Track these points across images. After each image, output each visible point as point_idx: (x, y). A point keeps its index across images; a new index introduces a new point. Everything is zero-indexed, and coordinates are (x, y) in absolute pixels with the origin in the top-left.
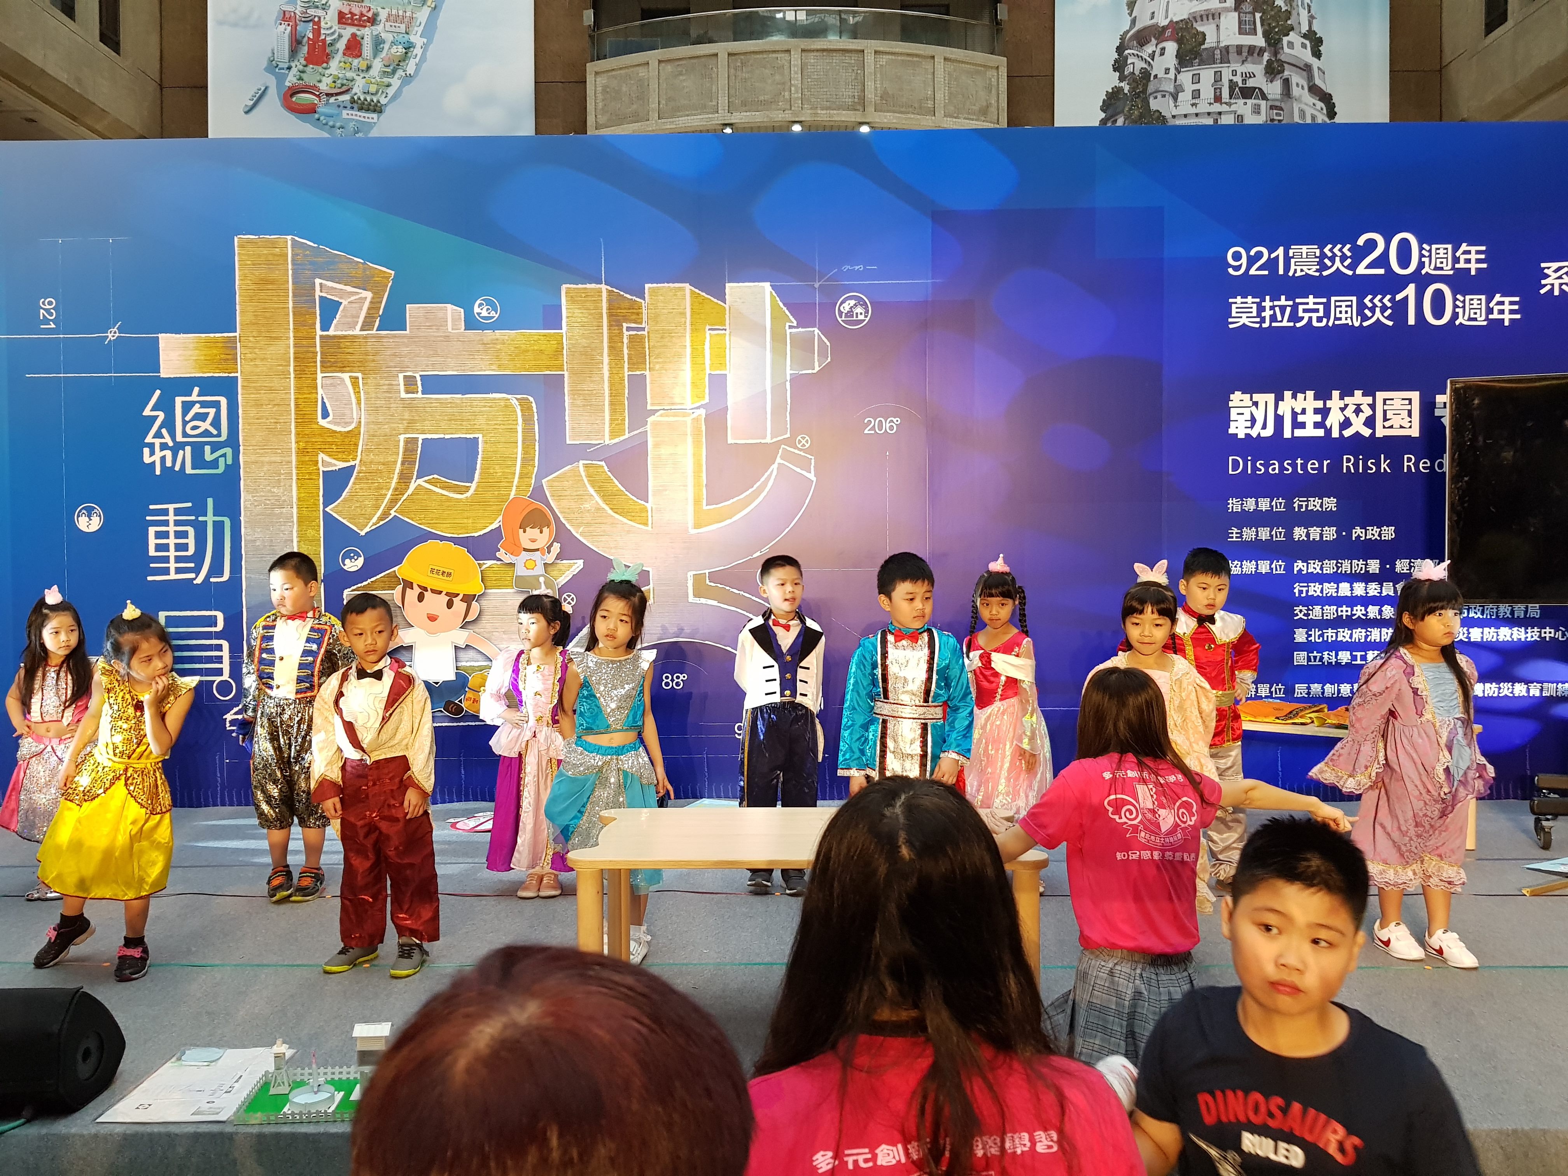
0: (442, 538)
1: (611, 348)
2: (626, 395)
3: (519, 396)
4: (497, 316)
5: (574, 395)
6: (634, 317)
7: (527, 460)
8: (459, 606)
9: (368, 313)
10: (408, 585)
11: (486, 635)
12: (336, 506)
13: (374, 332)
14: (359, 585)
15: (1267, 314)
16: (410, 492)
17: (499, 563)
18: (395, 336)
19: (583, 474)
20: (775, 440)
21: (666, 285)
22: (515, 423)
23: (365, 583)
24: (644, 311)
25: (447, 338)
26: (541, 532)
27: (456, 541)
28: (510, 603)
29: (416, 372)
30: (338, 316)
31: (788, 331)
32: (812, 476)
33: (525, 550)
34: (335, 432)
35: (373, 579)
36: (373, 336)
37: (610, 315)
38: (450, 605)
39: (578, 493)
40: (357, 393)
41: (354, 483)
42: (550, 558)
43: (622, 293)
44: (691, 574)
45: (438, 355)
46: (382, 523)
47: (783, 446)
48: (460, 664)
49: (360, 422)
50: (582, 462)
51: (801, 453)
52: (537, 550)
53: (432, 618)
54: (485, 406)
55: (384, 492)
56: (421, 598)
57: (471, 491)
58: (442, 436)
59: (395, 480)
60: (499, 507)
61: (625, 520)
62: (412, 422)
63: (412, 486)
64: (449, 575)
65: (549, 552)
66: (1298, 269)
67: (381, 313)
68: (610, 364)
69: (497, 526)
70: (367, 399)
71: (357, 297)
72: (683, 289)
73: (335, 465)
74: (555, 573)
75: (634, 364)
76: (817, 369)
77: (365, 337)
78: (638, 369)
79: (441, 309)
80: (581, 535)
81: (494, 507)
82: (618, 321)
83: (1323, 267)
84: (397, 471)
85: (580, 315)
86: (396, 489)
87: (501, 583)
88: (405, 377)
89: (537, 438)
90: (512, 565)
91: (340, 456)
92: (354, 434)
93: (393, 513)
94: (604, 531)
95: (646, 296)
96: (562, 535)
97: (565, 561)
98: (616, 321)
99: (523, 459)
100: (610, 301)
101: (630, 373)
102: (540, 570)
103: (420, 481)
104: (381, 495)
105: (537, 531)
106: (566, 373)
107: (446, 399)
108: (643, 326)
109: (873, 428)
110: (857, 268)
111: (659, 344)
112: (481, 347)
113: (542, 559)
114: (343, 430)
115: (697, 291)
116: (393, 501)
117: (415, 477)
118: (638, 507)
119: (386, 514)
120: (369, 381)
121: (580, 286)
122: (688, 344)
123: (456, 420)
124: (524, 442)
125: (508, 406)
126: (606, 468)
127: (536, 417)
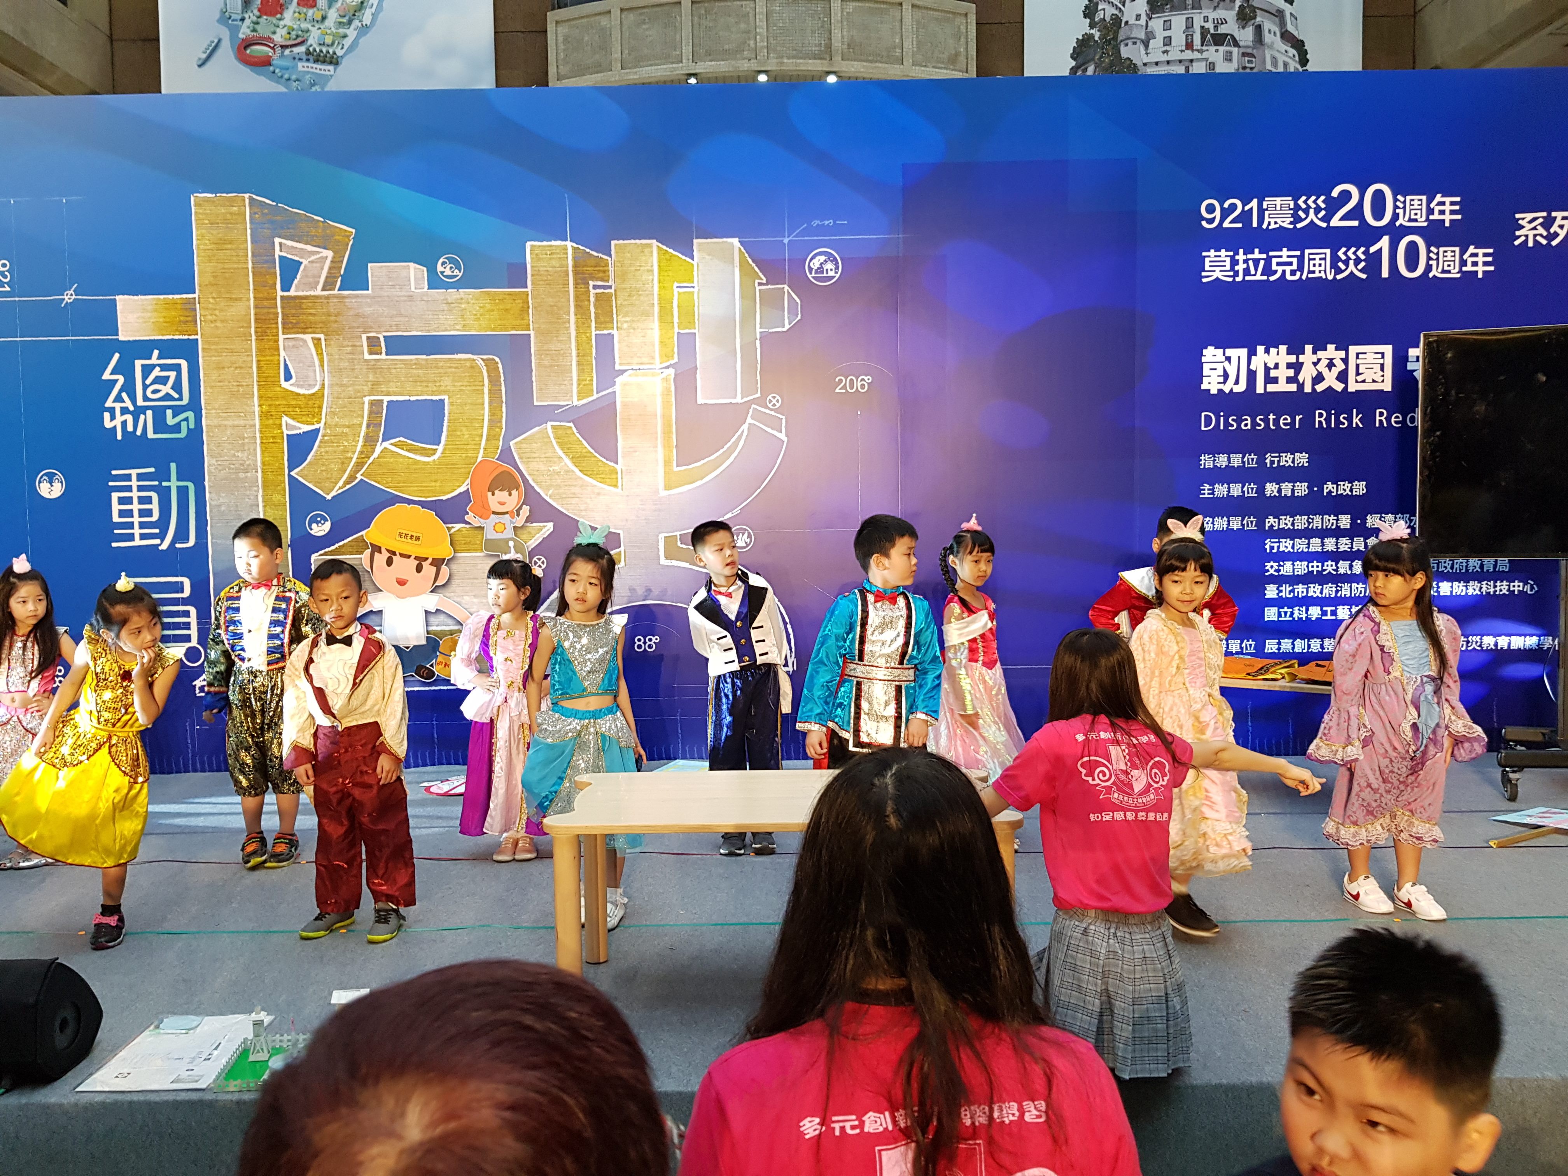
0: (410, 502)
1: (577, 306)
2: (594, 355)
3: (485, 357)
4: (461, 274)
5: (541, 355)
6: (601, 275)
7: (494, 422)
8: (429, 570)
9: (328, 273)
10: (376, 549)
11: (456, 599)
12: (302, 470)
13: (336, 292)
14: (327, 550)
15: (1240, 267)
16: (376, 455)
17: (468, 526)
18: (357, 296)
19: (551, 435)
20: (745, 399)
21: (632, 241)
22: (481, 384)
23: (333, 548)
24: (611, 269)
25: (411, 298)
26: (510, 495)
27: (423, 505)
28: (480, 566)
29: (380, 333)
30: (298, 276)
31: (758, 288)
32: (783, 436)
33: (494, 513)
34: (299, 394)
35: (341, 544)
36: (335, 296)
37: (576, 273)
38: (419, 569)
39: (547, 455)
40: (320, 354)
41: (319, 447)
42: (520, 521)
43: (588, 250)
44: (662, 536)
45: (401, 315)
46: (348, 486)
47: (753, 406)
48: (430, 629)
49: (323, 384)
50: (550, 424)
51: (773, 413)
52: (507, 513)
53: (402, 583)
54: (450, 367)
55: (349, 455)
56: (389, 562)
57: (438, 454)
58: (407, 398)
59: (360, 443)
60: (467, 470)
61: (594, 482)
62: (376, 384)
63: (378, 449)
64: (418, 538)
65: (518, 515)
66: (1271, 222)
67: (342, 273)
68: (577, 322)
69: (465, 489)
70: (329, 361)
71: (318, 256)
72: (650, 246)
73: (300, 428)
74: (524, 537)
75: (602, 323)
76: (787, 327)
77: (327, 297)
78: (605, 328)
79: (404, 267)
80: (550, 497)
81: (463, 470)
82: (584, 278)
83: (1297, 219)
84: (362, 434)
85: (546, 273)
86: (361, 452)
87: (471, 547)
88: (368, 338)
89: (504, 399)
90: (481, 528)
91: (304, 419)
92: (318, 396)
93: (359, 477)
94: (574, 494)
95: (613, 252)
96: (531, 497)
97: (534, 524)
98: (581, 279)
99: (490, 421)
100: (575, 259)
101: (598, 332)
102: (509, 533)
103: (386, 444)
104: (347, 458)
105: (506, 493)
106: (532, 333)
107: (411, 360)
108: (610, 284)
109: (844, 387)
110: (826, 222)
111: (626, 303)
112: (445, 307)
113: (512, 522)
114: (307, 392)
115: (664, 247)
116: (359, 465)
117: (380, 440)
118: (607, 469)
119: (352, 478)
120: (332, 342)
121: (545, 243)
122: (656, 302)
123: (421, 382)
124: (491, 403)
125: (474, 367)
126: (574, 429)
127: (502, 378)
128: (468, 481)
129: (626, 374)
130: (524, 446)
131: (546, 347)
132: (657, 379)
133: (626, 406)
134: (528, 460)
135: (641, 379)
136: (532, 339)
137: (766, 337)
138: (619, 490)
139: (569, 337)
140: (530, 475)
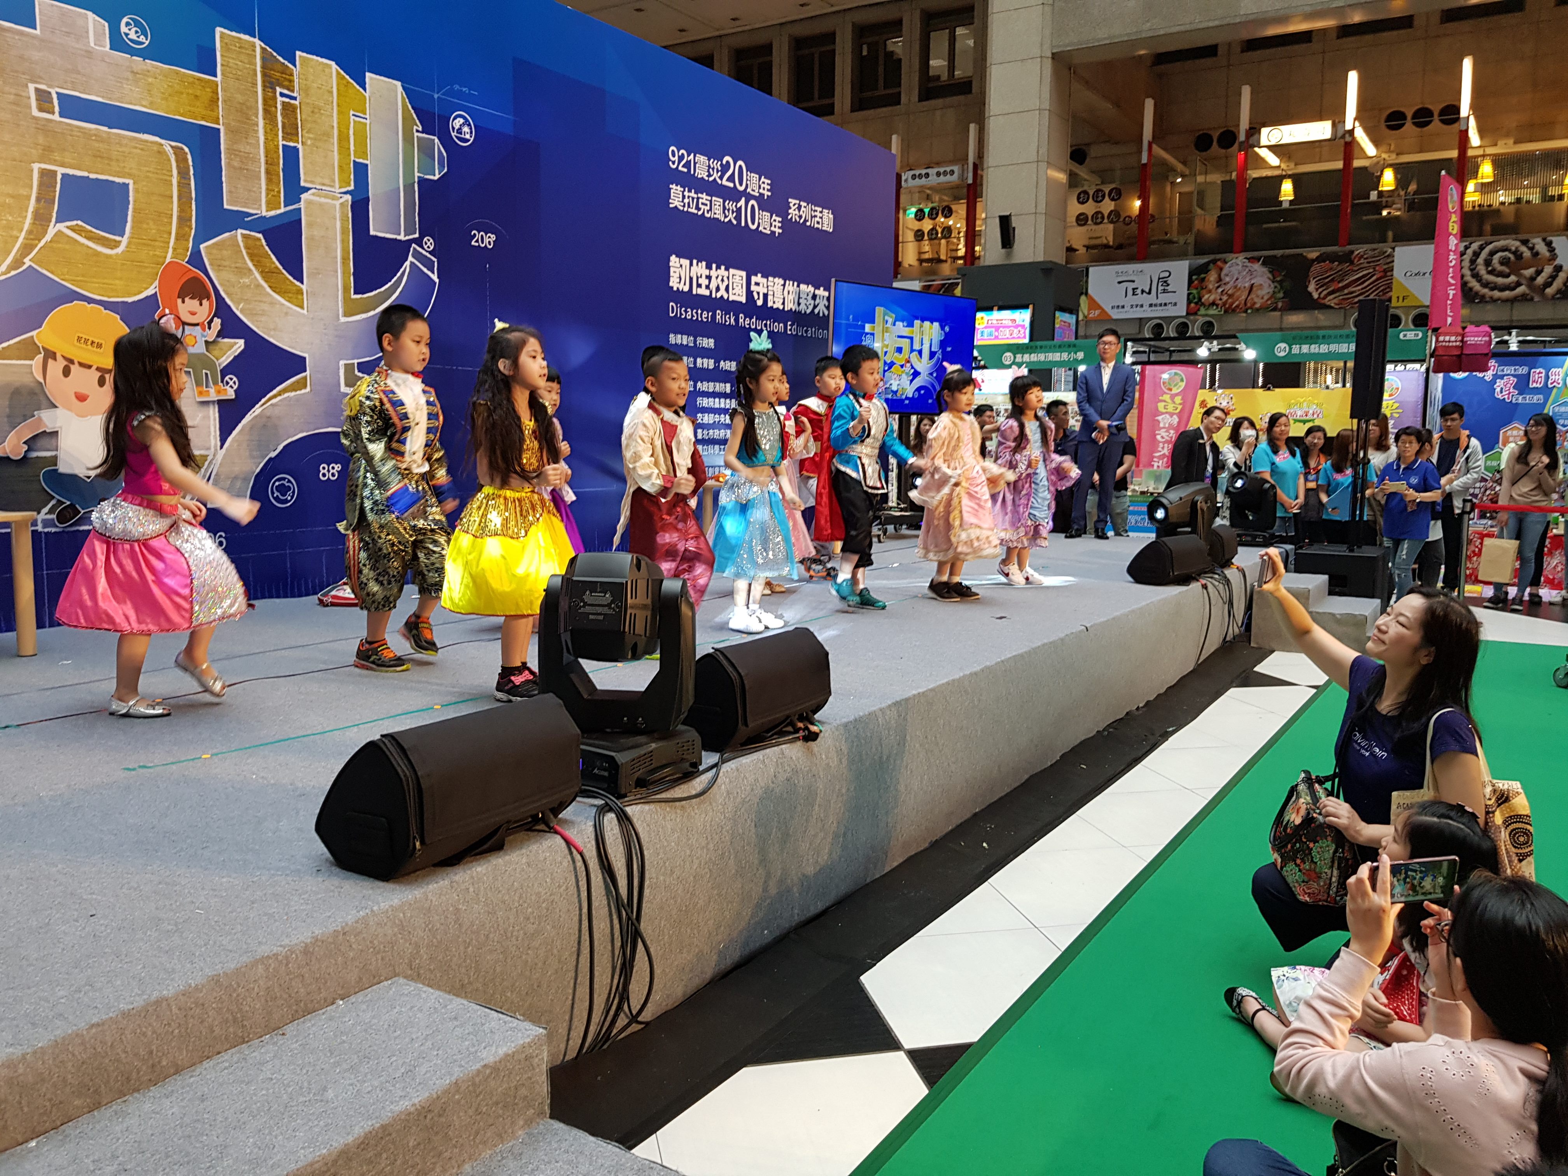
1: (265, 111)
2: (281, 166)
3: (174, 144)
6: (286, 83)
7: (183, 220)
15: (686, 201)
16: (48, 238)
18: (21, 33)
19: (241, 244)
20: (407, 238)
21: (314, 57)
22: (169, 173)
24: (296, 80)
25: (90, 54)
29: (51, 87)
32: (435, 277)
35: (5, 345)
37: (264, 75)
39: (238, 265)
43: (275, 54)
44: (342, 363)
45: (78, 72)
46: (13, 273)
47: (414, 245)
50: (240, 231)
51: (427, 254)
54: (136, 148)
55: (14, 233)
57: (122, 247)
58: (84, 174)
59: (28, 221)
61: (283, 301)
62: (47, 149)
63: (51, 231)
66: (699, 172)
68: (265, 128)
72: (330, 67)
75: (288, 134)
76: (437, 177)
78: (291, 140)
79: (81, 15)
80: (242, 311)
81: (150, 270)
82: (272, 83)
83: (709, 174)
84: (31, 210)
85: (235, 66)
86: (30, 233)
88: (37, 90)
89: (193, 195)
93: (27, 262)
94: (263, 311)
95: (297, 63)
97: (226, 340)
98: (269, 83)
99: (179, 217)
100: (263, 59)
101: (285, 143)
103: (61, 226)
104: (11, 237)
106: (221, 128)
107: (90, 129)
108: (295, 95)
109: (477, 241)
110: (464, 89)
111: (309, 118)
112: (129, 76)
115: (342, 72)
116: (27, 248)
117: (53, 220)
118: (294, 289)
119: (18, 262)
121: (234, 34)
122: (335, 125)
123: (103, 158)
124: (180, 197)
125: (161, 153)
126: (263, 241)
127: (192, 172)
128: (156, 283)
129: (310, 192)
130: (214, 251)
131: (235, 147)
132: (337, 203)
133: (310, 225)
134: (219, 268)
135: (323, 200)
136: (222, 135)
137: (422, 181)
138: (305, 312)
139: (258, 141)
140: (221, 285)
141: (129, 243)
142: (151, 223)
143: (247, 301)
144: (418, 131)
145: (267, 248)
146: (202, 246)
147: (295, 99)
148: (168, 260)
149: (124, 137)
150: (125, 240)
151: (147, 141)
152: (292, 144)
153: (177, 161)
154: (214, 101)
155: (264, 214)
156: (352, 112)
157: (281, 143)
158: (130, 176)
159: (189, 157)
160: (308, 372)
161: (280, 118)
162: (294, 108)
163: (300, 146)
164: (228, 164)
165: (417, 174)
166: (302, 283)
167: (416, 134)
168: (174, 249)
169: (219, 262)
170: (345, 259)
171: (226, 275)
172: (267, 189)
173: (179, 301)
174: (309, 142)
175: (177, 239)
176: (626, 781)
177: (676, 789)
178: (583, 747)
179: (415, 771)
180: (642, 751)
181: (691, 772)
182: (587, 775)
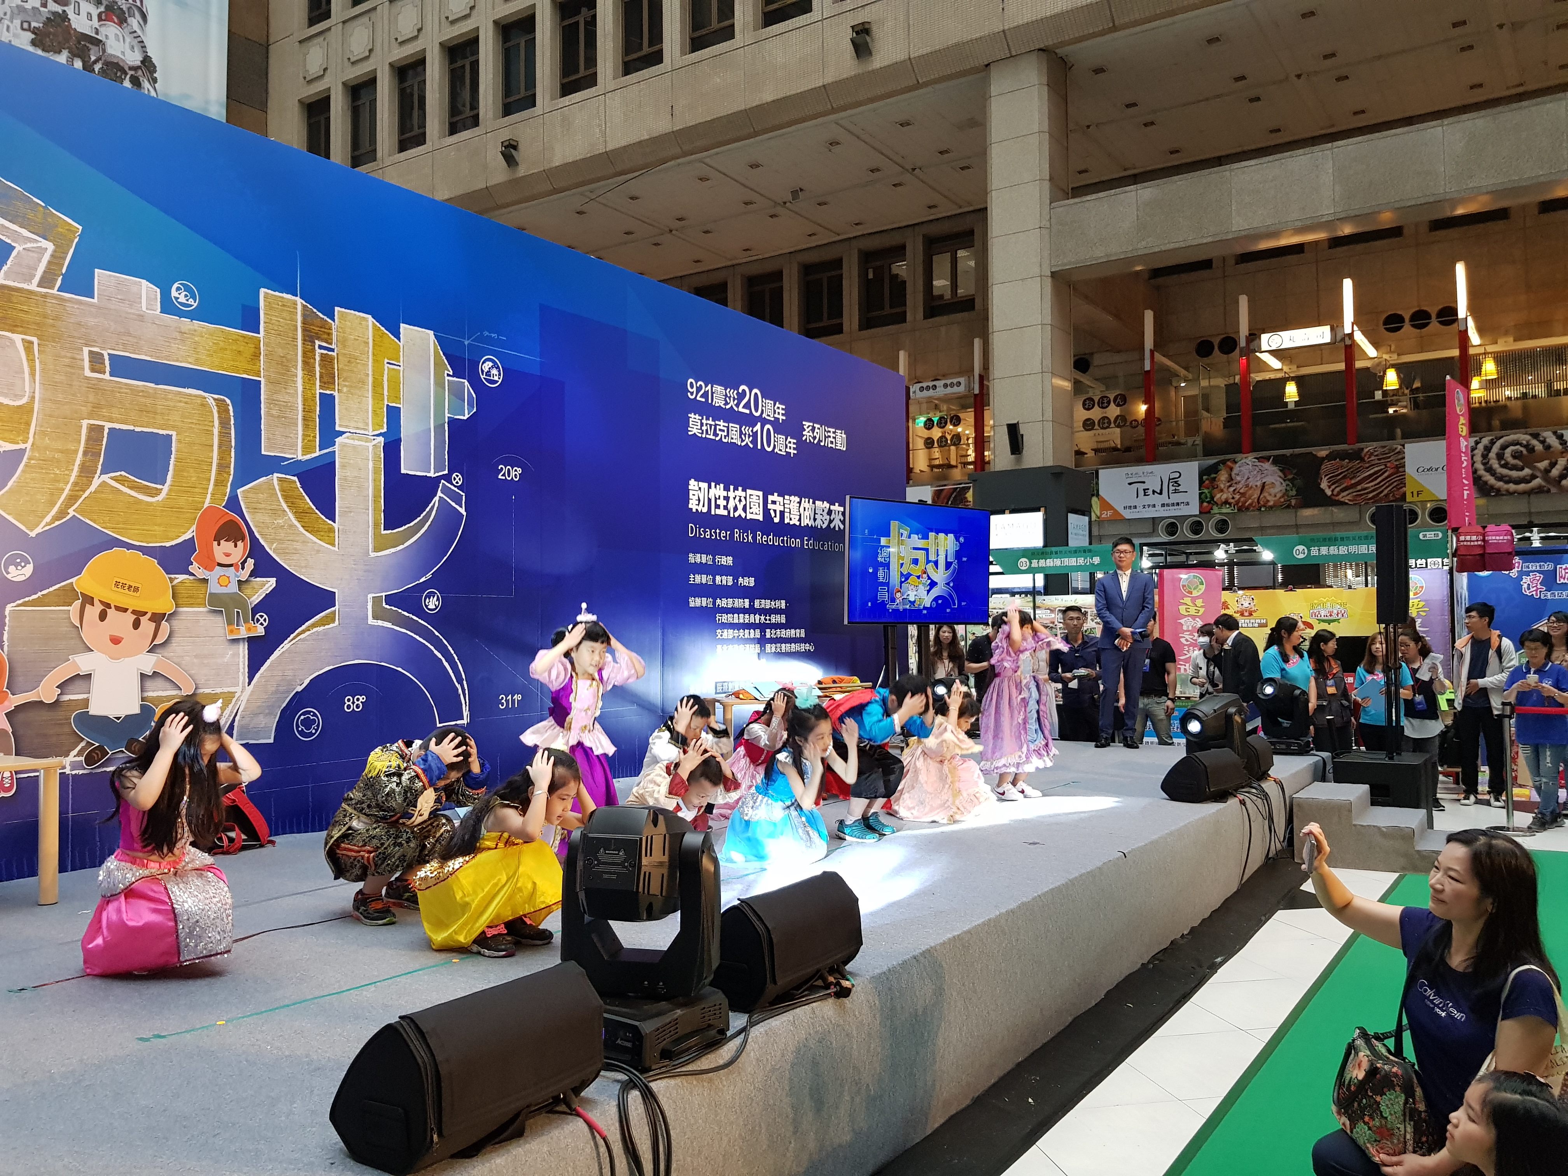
1: (304, 363)
2: (318, 413)
3: (216, 396)
6: (325, 336)
7: (222, 467)
8: (147, 626)
9: (47, 267)
13: (55, 292)
14: (26, 598)
15: (704, 428)
16: (92, 489)
18: (80, 302)
19: (277, 487)
20: (437, 475)
21: (352, 312)
22: (211, 424)
23: (33, 596)
24: (334, 333)
25: (141, 317)
28: (203, 623)
29: (104, 349)
30: (9, 263)
32: (462, 511)
34: (2, 405)
35: (46, 592)
36: (53, 296)
37: (304, 330)
39: (273, 507)
40: (31, 361)
41: (24, 472)
43: (315, 310)
44: (370, 596)
45: (129, 334)
46: (58, 523)
47: (442, 481)
49: (33, 397)
50: (276, 475)
51: (456, 489)
54: (180, 401)
55: (61, 485)
57: (163, 495)
58: (131, 428)
59: (75, 472)
61: (315, 539)
62: (96, 406)
63: (96, 482)
67: (64, 271)
68: (303, 378)
70: (43, 371)
71: (35, 245)
72: (367, 320)
75: (325, 383)
76: (467, 416)
77: (44, 296)
79: (135, 283)
80: (273, 551)
83: (726, 403)
84: (77, 464)
85: (277, 323)
86: (76, 483)
87: (192, 601)
88: (91, 352)
89: (233, 444)
91: (6, 435)
92: (26, 410)
93: (72, 512)
94: (296, 549)
95: (336, 318)
98: (309, 337)
99: (219, 464)
100: (304, 316)
101: (322, 391)
103: (105, 478)
104: (58, 488)
106: (262, 380)
107: (138, 386)
108: (333, 347)
109: (504, 474)
110: (493, 335)
111: (346, 368)
112: (178, 336)
114: (9, 402)
115: (378, 324)
116: (73, 498)
117: (99, 472)
118: (326, 527)
119: (63, 512)
120: (47, 350)
121: (277, 293)
122: (370, 373)
123: (148, 412)
124: (220, 447)
125: (204, 405)
126: (298, 484)
127: (232, 422)
128: (194, 527)
129: (344, 436)
130: (251, 495)
131: (275, 397)
132: (370, 445)
133: (343, 466)
134: (254, 510)
135: (357, 443)
136: (262, 386)
137: (452, 422)
138: (336, 549)
139: (296, 391)
140: (256, 526)
141: (170, 490)
142: (192, 470)
143: (281, 541)
144: (448, 375)
145: (301, 490)
146: (239, 491)
147: (333, 350)
148: (206, 505)
149: (170, 392)
150: (166, 488)
151: (190, 395)
152: (328, 392)
153: (219, 412)
154: (256, 355)
155: (299, 458)
156: (386, 361)
157: (318, 392)
158: (173, 428)
159: (231, 408)
160: (337, 607)
161: (318, 369)
162: (332, 358)
163: (336, 394)
164: (268, 414)
165: (447, 415)
166: (335, 522)
167: (447, 378)
168: (213, 494)
169: (255, 505)
170: (376, 497)
171: (259, 517)
172: (303, 435)
173: (215, 543)
174: (345, 389)
175: (215, 485)
176: (651, 1053)
177: (703, 1059)
178: (605, 1015)
179: (433, 1055)
180: (667, 1018)
181: (719, 1039)
182: (610, 1045)
